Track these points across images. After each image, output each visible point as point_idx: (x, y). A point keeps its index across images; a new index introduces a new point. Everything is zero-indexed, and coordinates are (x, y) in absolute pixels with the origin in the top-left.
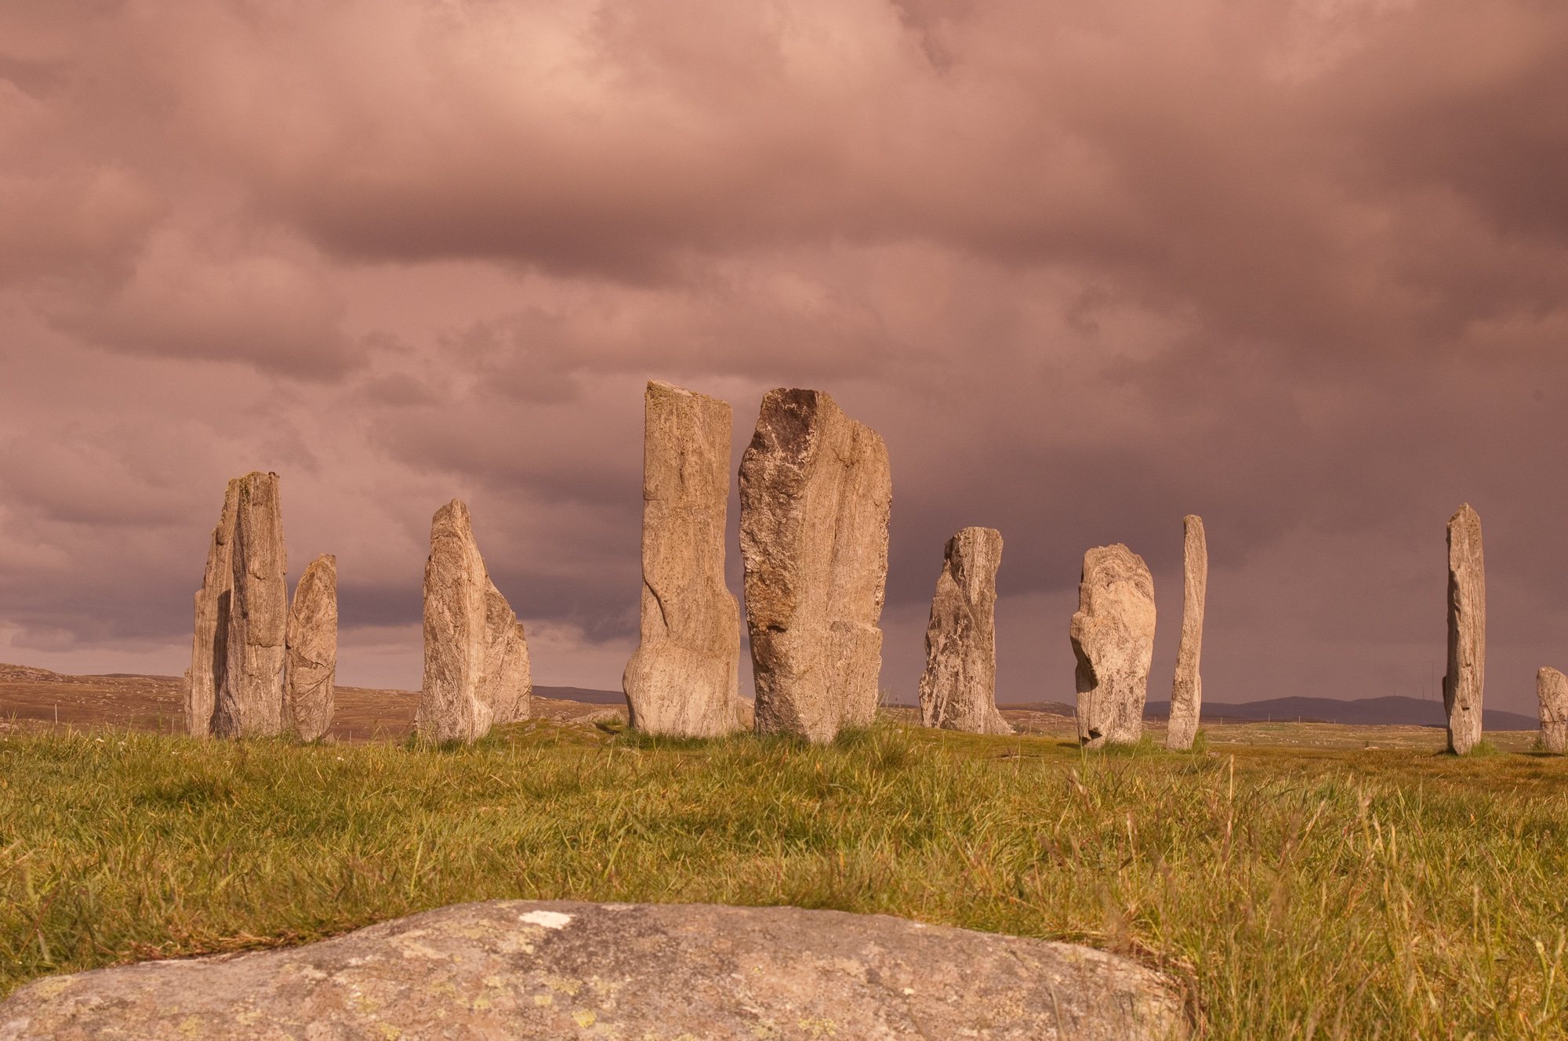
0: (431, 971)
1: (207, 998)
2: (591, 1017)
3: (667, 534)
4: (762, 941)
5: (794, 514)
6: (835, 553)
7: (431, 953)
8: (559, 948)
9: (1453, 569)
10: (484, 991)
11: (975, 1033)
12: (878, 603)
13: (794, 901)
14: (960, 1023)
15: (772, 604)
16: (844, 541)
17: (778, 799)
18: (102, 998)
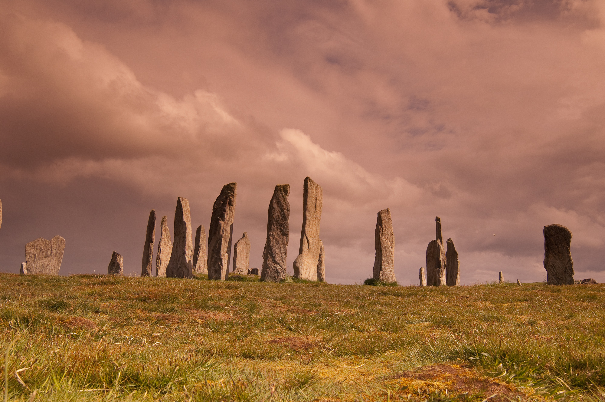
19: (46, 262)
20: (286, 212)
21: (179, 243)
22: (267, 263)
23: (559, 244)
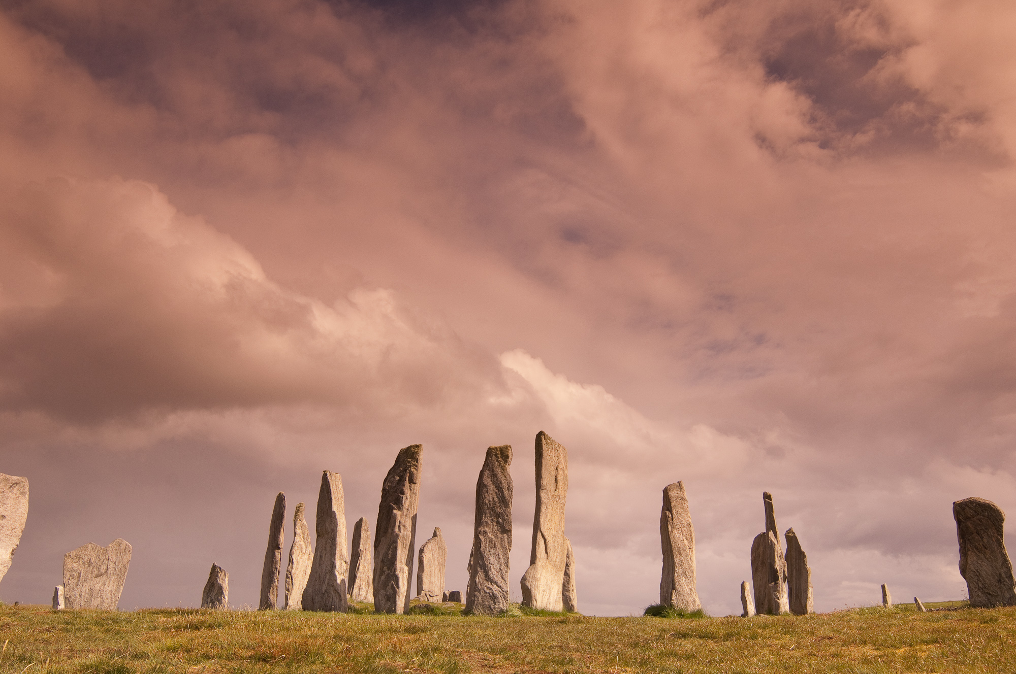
19: (97, 584)
20: (506, 492)
21: (325, 550)
22: (476, 581)
23: (982, 532)
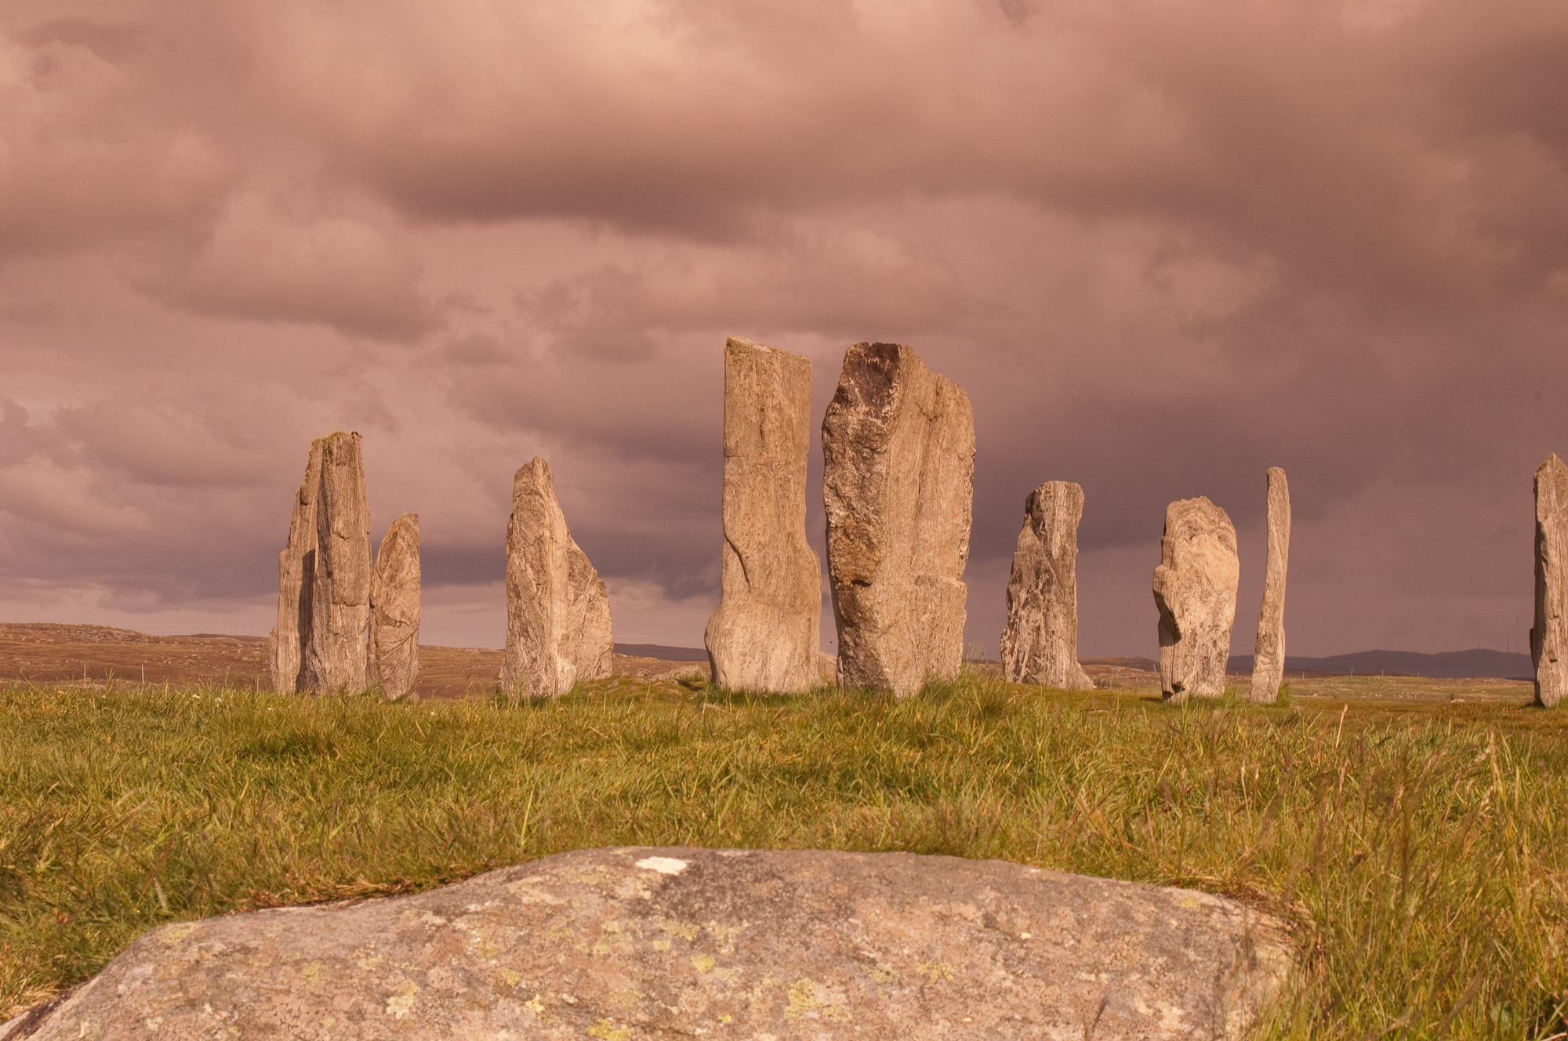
0: (549, 916)
1: (328, 945)
2: (710, 962)
3: (748, 491)
4: (879, 886)
5: (878, 468)
6: (919, 507)
7: (549, 899)
8: (677, 893)
9: (1540, 519)
10: (603, 937)
11: (1092, 977)
12: (962, 557)
13: (909, 847)
14: (1078, 967)
15: (857, 559)
16: (928, 494)
17: (879, 748)
18: (225, 944)
